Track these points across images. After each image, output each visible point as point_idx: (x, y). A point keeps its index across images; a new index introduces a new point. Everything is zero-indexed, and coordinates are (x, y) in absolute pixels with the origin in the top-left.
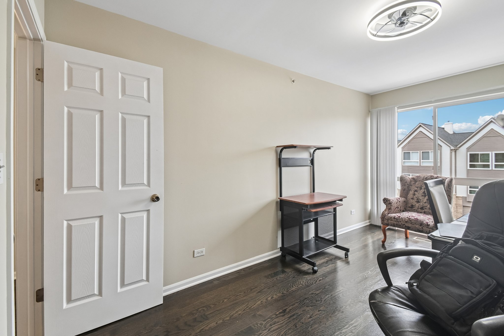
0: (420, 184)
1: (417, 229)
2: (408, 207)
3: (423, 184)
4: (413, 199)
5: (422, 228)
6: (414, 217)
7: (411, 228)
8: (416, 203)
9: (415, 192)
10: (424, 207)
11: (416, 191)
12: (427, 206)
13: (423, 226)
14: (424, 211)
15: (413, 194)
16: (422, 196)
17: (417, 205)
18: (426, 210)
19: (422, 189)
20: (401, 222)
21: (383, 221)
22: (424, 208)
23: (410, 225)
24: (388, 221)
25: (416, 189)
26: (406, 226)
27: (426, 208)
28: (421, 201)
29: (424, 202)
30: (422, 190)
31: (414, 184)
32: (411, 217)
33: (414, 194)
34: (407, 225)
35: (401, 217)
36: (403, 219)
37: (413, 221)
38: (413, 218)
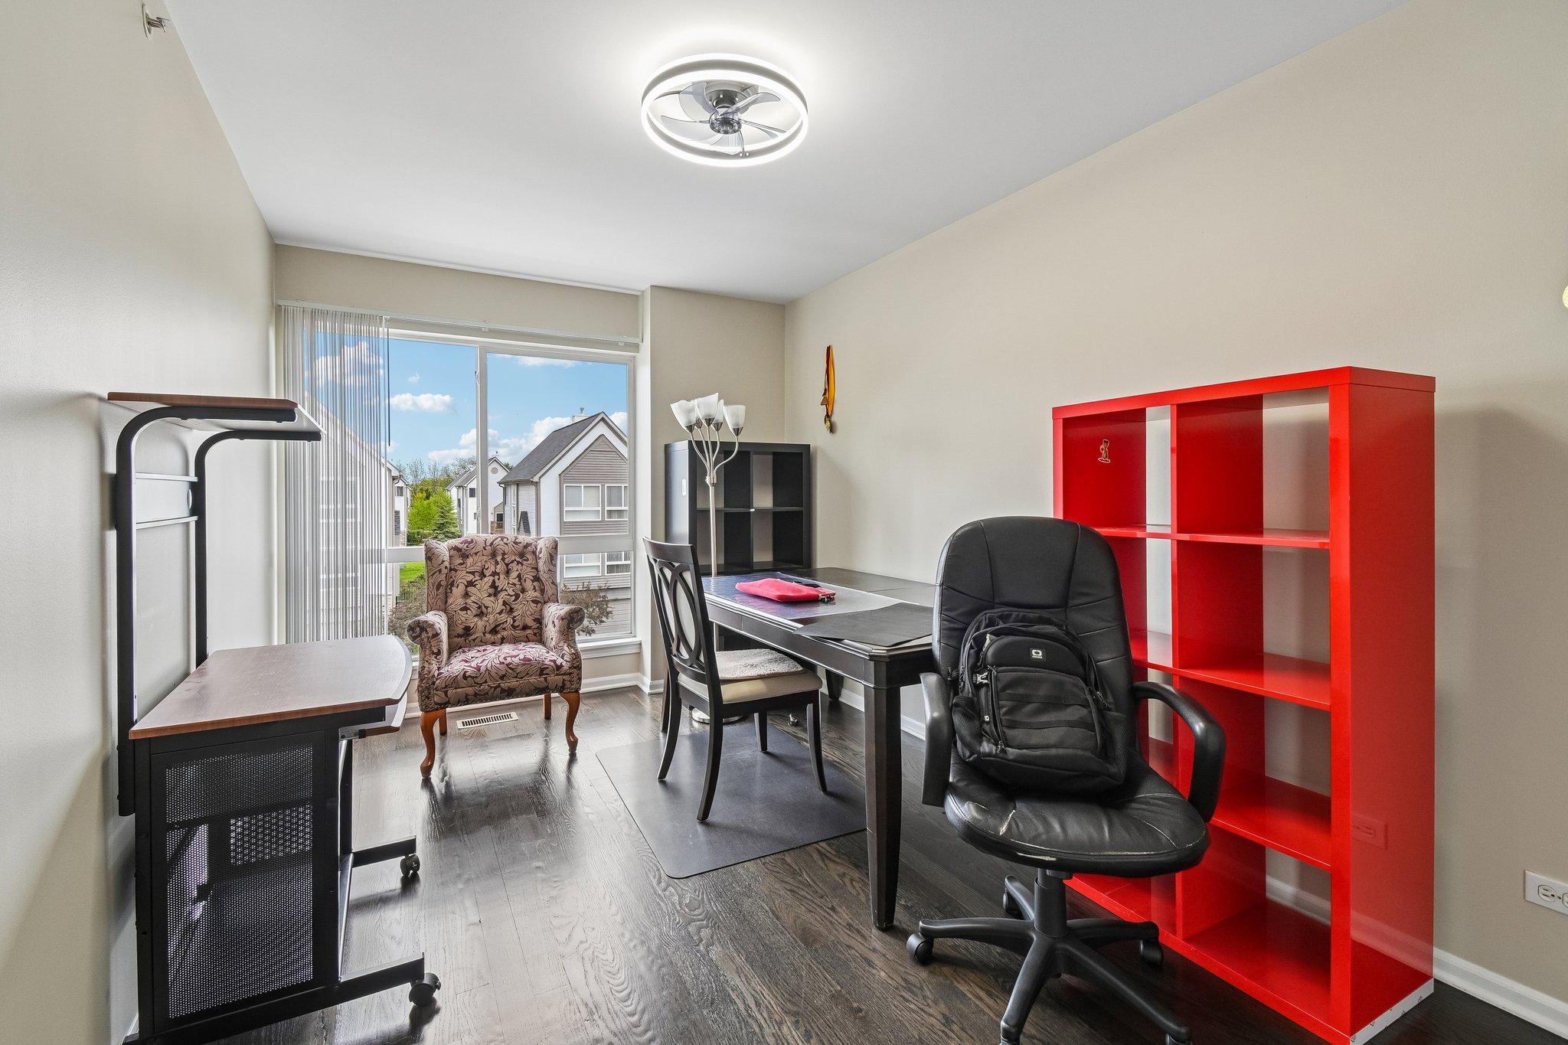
0: (479, 564)
1: (532, 688)
2: (455, 636)
3: (486, 561)
4: (465, 609)
5: (546, 679)
6: (518, 658)
7: (518, 690)
8: (476, 619)
9: (469, 589)
10: (500, 625)
11: (471, 584)
12: (506, 621)
13: (547, 674)
14: (499, 636)
15: (463, 594)
16: (490, 595)
17: (480, 624)
18: (505, 633)
19: (485, 576)
20: (486, 682)
21: (428, 698)
22: (498, 629)
23: (513, 683)
24: (446, 693)
25: (470, 577)
26: (503, 691)
27: (504, 626)
28: (490, 610)
29: (498, 611)
30: (486, 579)
31: (460, 564)
32: (509, 660)
33: (467, 595)
34: (504, 685)
35: (483, 669)
36: (493, 672)
37: (520, 669)
38: (516, 660)
